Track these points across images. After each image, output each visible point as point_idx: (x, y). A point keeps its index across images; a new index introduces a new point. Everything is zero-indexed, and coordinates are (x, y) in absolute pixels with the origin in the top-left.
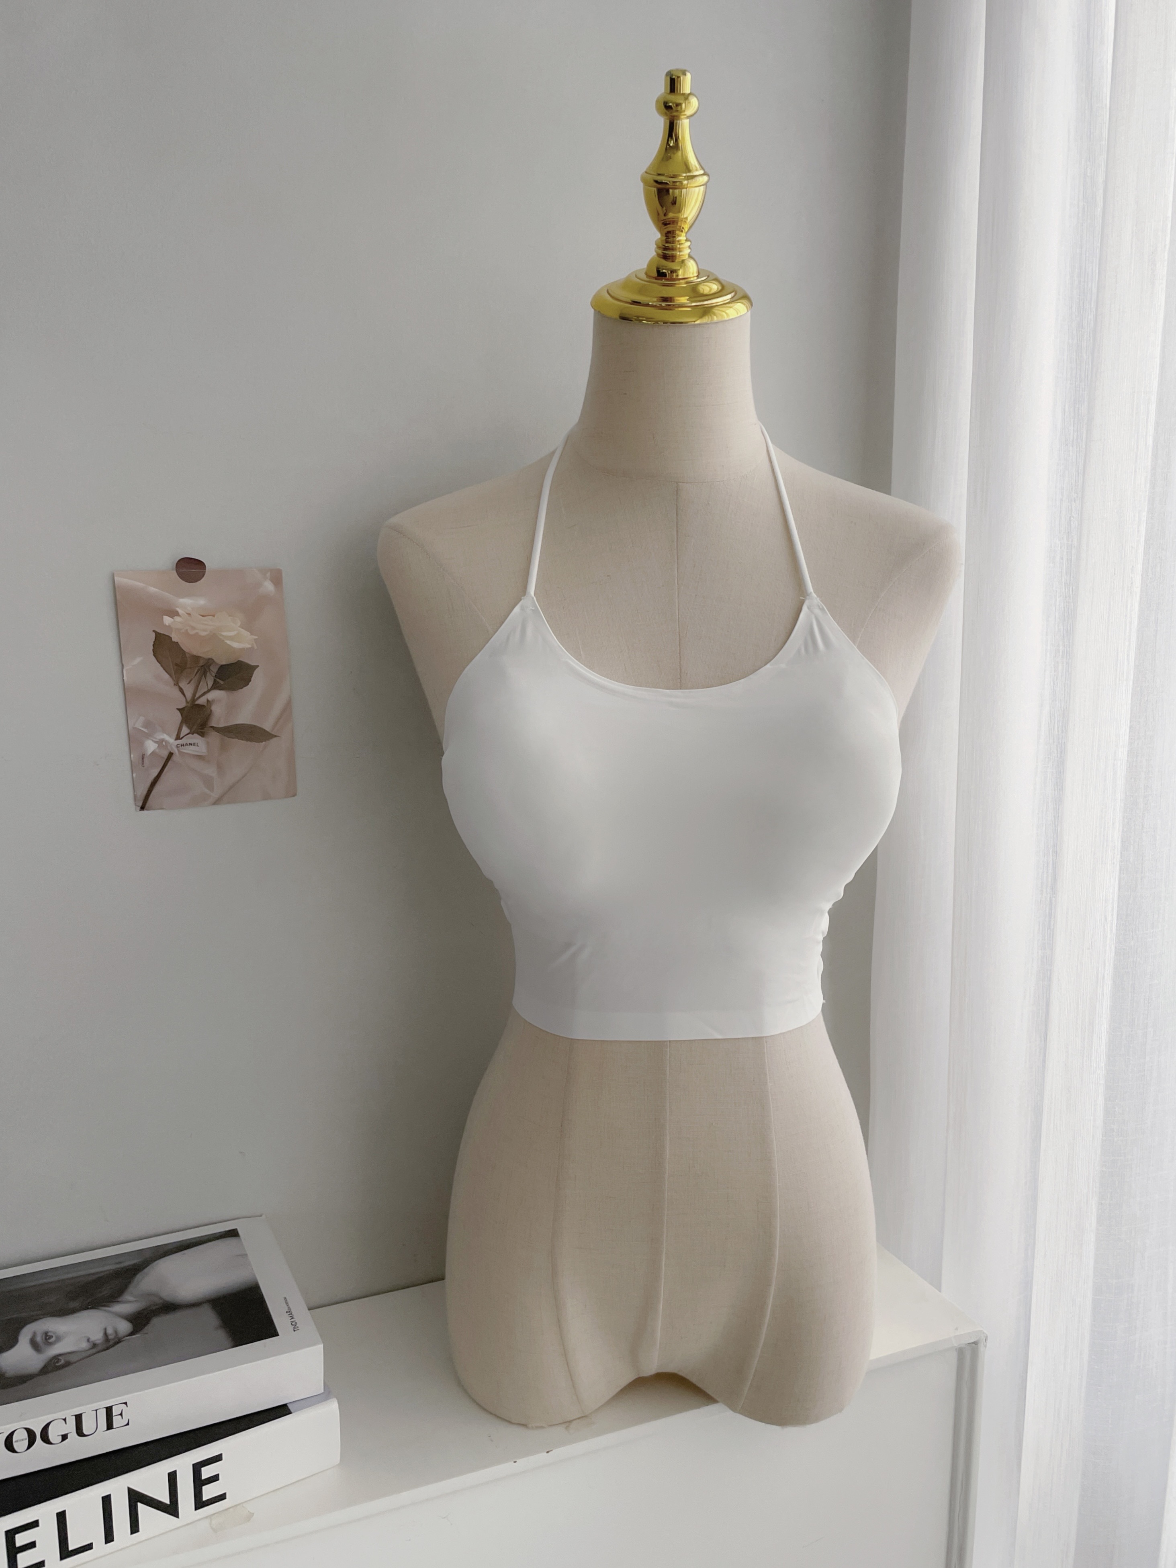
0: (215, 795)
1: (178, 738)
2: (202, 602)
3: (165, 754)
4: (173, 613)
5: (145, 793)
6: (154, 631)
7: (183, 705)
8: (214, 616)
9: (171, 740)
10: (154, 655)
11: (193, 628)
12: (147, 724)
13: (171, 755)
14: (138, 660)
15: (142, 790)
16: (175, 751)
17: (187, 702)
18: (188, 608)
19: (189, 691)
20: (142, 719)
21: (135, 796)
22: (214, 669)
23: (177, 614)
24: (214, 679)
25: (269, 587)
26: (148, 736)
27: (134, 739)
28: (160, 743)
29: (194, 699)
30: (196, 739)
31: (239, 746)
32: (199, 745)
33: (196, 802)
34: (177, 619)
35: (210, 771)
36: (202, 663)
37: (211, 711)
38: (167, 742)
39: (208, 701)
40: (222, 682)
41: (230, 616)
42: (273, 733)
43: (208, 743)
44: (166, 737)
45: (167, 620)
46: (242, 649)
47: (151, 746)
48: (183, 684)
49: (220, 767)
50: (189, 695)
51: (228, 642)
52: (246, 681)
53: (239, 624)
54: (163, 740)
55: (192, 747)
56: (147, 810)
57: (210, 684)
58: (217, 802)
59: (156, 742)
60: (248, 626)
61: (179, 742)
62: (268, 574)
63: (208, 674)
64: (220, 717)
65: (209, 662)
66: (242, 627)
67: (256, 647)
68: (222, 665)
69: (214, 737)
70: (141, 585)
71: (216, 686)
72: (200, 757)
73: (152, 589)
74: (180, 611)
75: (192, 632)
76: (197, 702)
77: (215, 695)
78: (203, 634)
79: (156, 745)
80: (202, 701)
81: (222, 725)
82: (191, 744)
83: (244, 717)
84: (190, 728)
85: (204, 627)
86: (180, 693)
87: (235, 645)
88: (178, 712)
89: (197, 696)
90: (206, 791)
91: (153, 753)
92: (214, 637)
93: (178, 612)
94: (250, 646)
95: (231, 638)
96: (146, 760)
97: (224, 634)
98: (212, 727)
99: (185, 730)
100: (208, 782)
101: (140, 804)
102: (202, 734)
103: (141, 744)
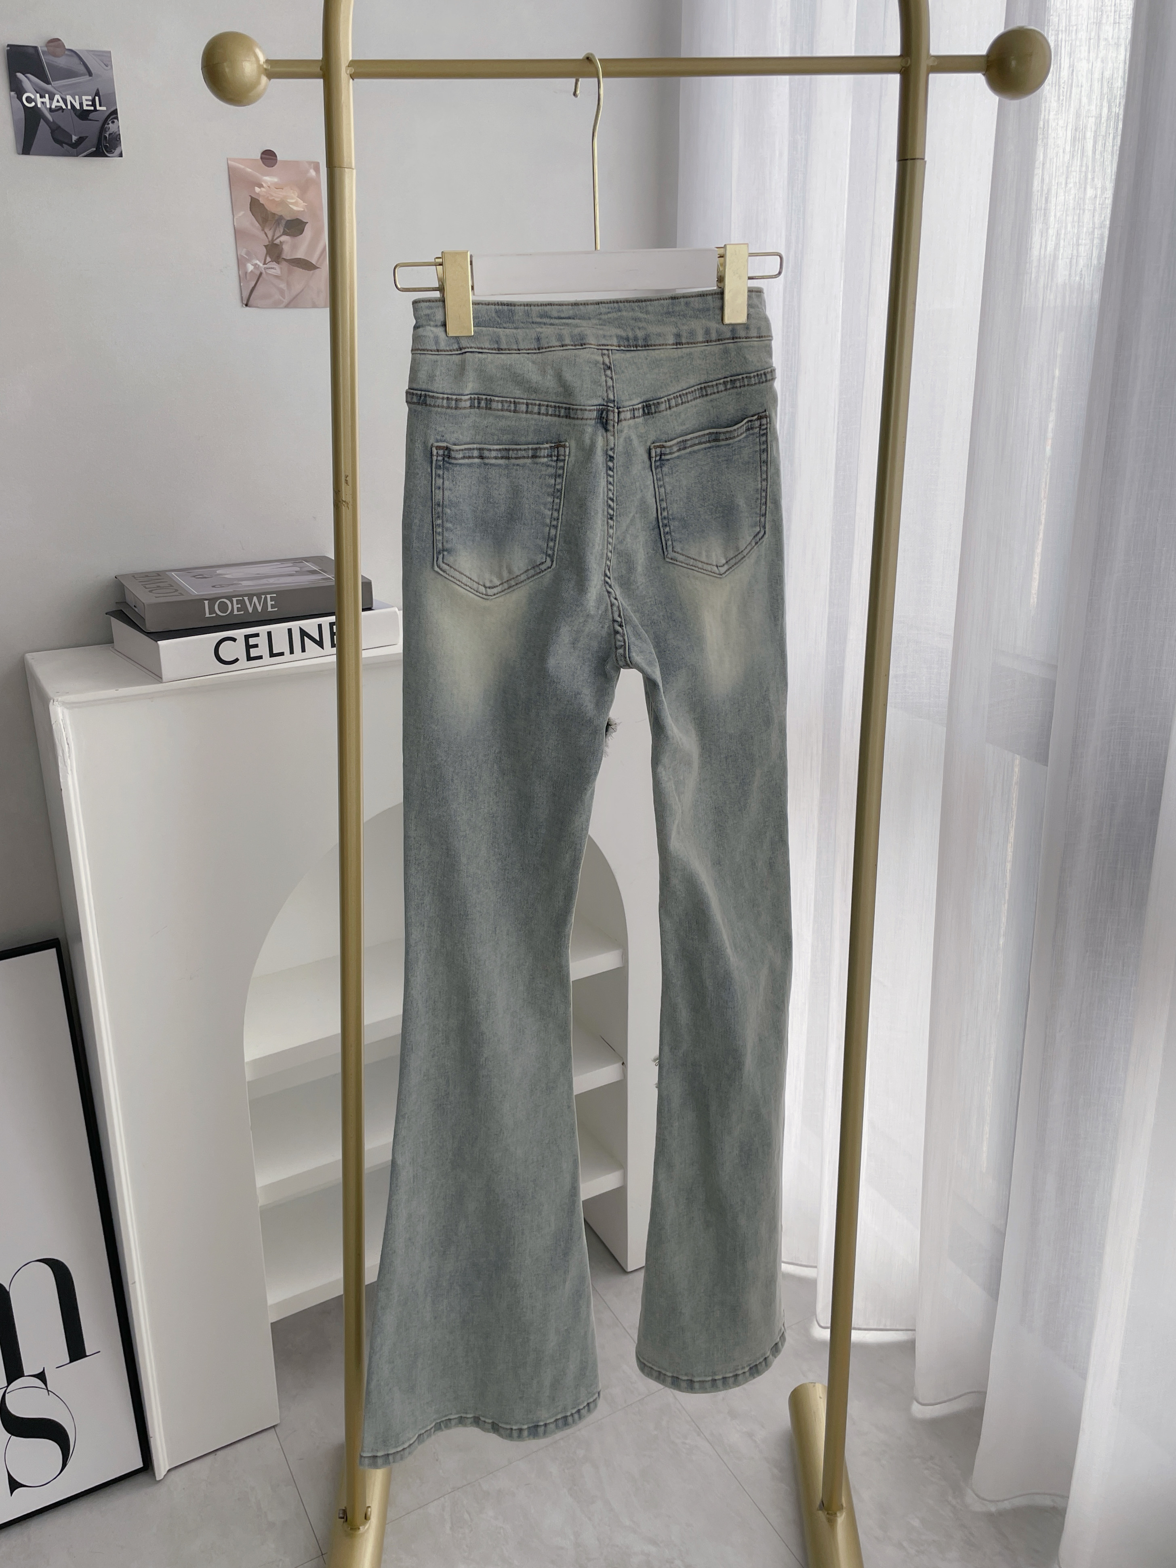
0: (286, 301)
1: (265, 264)
2: (275, 180)
3: (258, 273)
4: (260, 186)
5: (248, 294)
6: (250, 196)
7: (267, 243)
8: (282, 189)
9: (261, 265)
10: (251, 210)
11: (272, 196)
12: (248, 253)
13: (261, 274)
14: (242, 213)
15: (246, 294)
16: (264, 272)
17: (269, 242)
18: (269, 183)
19: (270, 234)
20: (245, 250)
21: (242, 298)
22: (283, 222)
23: (263, 187)
24: (284, 230)
25: (313, 173)
26: (249, 261)
27: (241, 263)
28: (255, 265)
29: (273, 240)
30: (274, 265)
31: (299, 272)
32: (276, 269)
33: (276, 305)
34: (263, 189)
35: (283, 286)
36: (277, 217)
37: (282, 248)
38: (259, 266)
39: (280, 242)
40: (288, 231)
41: (291, 189)
42: (317, 266)
43: (281, 268)
44: (258, 262)
45: (257, 189)
46: (299, 211)
47: (250, 267)
48: (266, 230)
49: (288, 285)
50: (270, 238)
51: (291, 206)
52: (301, 231)
53: (297, 194)
54: (256, 264)
55: (273, 270)
56: (249, 307)
57: (282, 231)
58: (287, 306)
59: (252, 265)
60: (302, 197)
61: (265, 266)
62: (312, 165)
63: (280, 225)
64: (287, 252)
65: (281, 218)
66: (298, 197)
67: (306, 210)
68: (288, 220)
69: (284, 264)
70: (242, 167)
71: (285, 233)
72: (277, 277)
73: (249, 170)
74: (264, 185)
75: (271, 198)
76: (275, 242)
77: (284, 238)
78: (277, 199)
79: (253, 267)
80: (277, 242)
81: (288, 258)
82: (272, 268)
83: (300, 254)
84: (270, 257)
85: (278, 195)
86: (265, 235)
87: (295, 208)
88: (264, 247)
89: (275, 238)
90: (281, 298)
91: (252, 271)
92: (283, 203)
93: (262, 185)
94: (302, 210)
95: (292, 203)
96: (247, 275)
97: (289, 200)
98: (283, 258)
99: (268, 259)
100: (282, 292)
101: (245, 303)
102: (278, 263)
103: (245, 266)
